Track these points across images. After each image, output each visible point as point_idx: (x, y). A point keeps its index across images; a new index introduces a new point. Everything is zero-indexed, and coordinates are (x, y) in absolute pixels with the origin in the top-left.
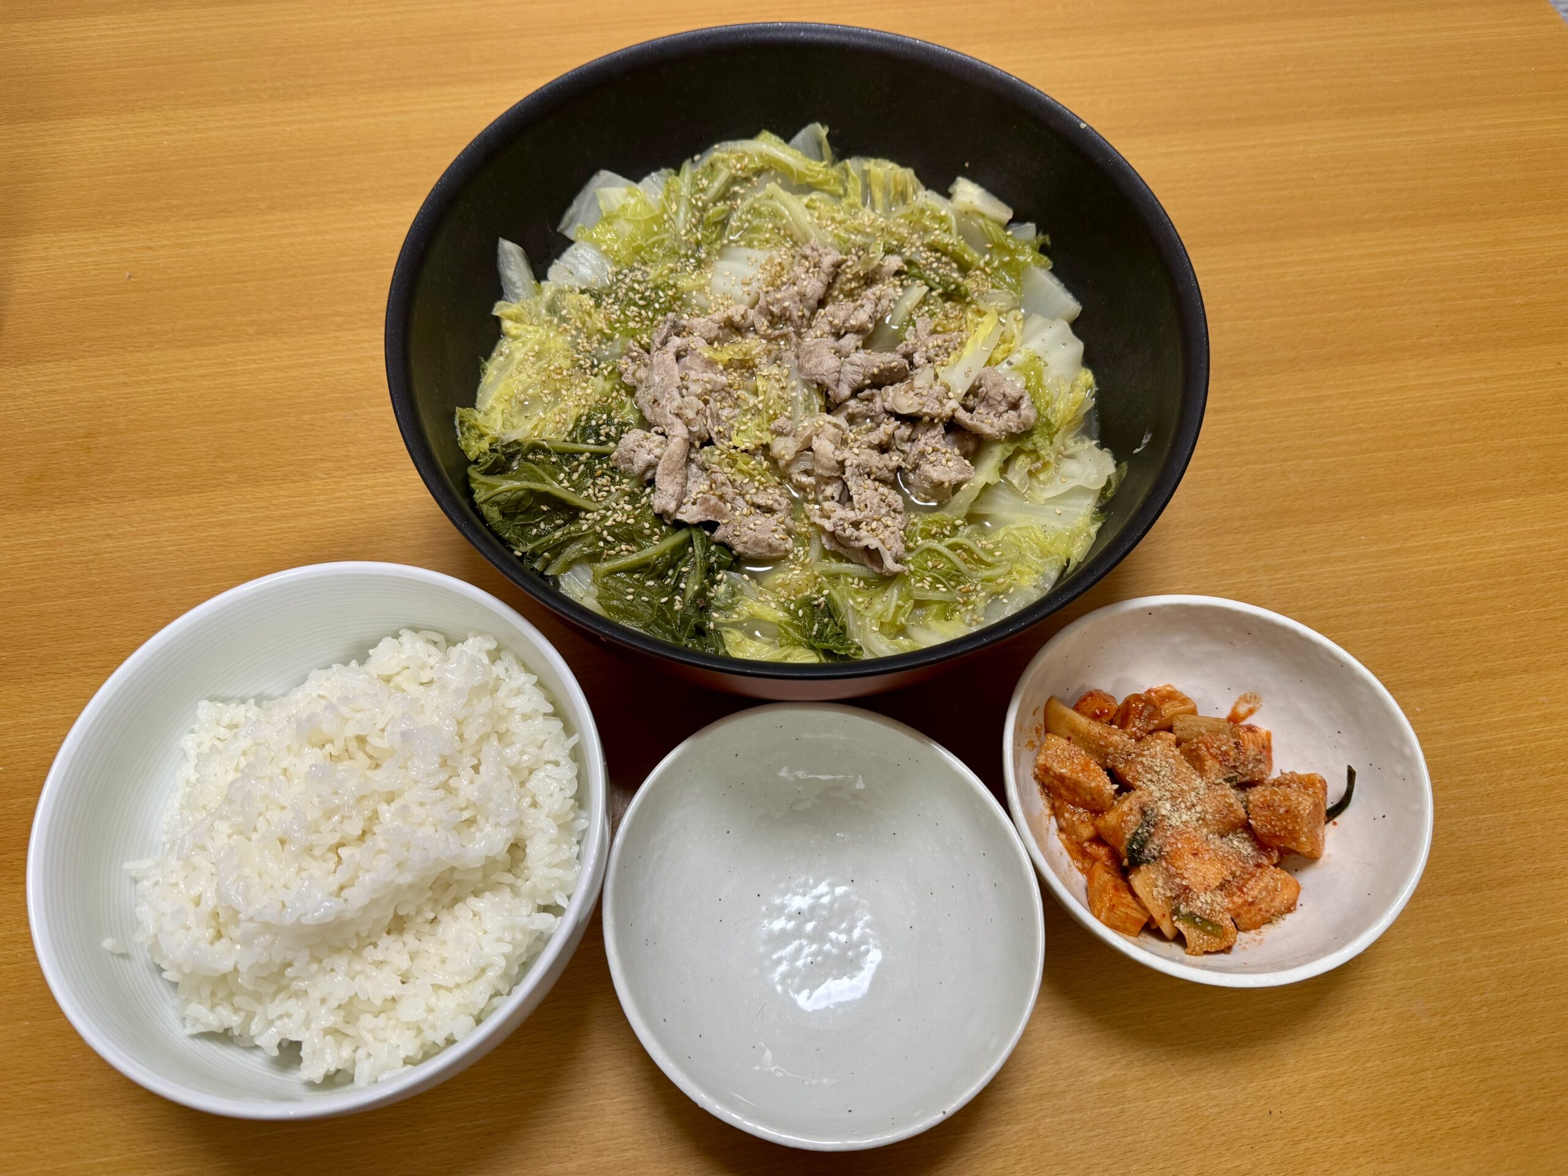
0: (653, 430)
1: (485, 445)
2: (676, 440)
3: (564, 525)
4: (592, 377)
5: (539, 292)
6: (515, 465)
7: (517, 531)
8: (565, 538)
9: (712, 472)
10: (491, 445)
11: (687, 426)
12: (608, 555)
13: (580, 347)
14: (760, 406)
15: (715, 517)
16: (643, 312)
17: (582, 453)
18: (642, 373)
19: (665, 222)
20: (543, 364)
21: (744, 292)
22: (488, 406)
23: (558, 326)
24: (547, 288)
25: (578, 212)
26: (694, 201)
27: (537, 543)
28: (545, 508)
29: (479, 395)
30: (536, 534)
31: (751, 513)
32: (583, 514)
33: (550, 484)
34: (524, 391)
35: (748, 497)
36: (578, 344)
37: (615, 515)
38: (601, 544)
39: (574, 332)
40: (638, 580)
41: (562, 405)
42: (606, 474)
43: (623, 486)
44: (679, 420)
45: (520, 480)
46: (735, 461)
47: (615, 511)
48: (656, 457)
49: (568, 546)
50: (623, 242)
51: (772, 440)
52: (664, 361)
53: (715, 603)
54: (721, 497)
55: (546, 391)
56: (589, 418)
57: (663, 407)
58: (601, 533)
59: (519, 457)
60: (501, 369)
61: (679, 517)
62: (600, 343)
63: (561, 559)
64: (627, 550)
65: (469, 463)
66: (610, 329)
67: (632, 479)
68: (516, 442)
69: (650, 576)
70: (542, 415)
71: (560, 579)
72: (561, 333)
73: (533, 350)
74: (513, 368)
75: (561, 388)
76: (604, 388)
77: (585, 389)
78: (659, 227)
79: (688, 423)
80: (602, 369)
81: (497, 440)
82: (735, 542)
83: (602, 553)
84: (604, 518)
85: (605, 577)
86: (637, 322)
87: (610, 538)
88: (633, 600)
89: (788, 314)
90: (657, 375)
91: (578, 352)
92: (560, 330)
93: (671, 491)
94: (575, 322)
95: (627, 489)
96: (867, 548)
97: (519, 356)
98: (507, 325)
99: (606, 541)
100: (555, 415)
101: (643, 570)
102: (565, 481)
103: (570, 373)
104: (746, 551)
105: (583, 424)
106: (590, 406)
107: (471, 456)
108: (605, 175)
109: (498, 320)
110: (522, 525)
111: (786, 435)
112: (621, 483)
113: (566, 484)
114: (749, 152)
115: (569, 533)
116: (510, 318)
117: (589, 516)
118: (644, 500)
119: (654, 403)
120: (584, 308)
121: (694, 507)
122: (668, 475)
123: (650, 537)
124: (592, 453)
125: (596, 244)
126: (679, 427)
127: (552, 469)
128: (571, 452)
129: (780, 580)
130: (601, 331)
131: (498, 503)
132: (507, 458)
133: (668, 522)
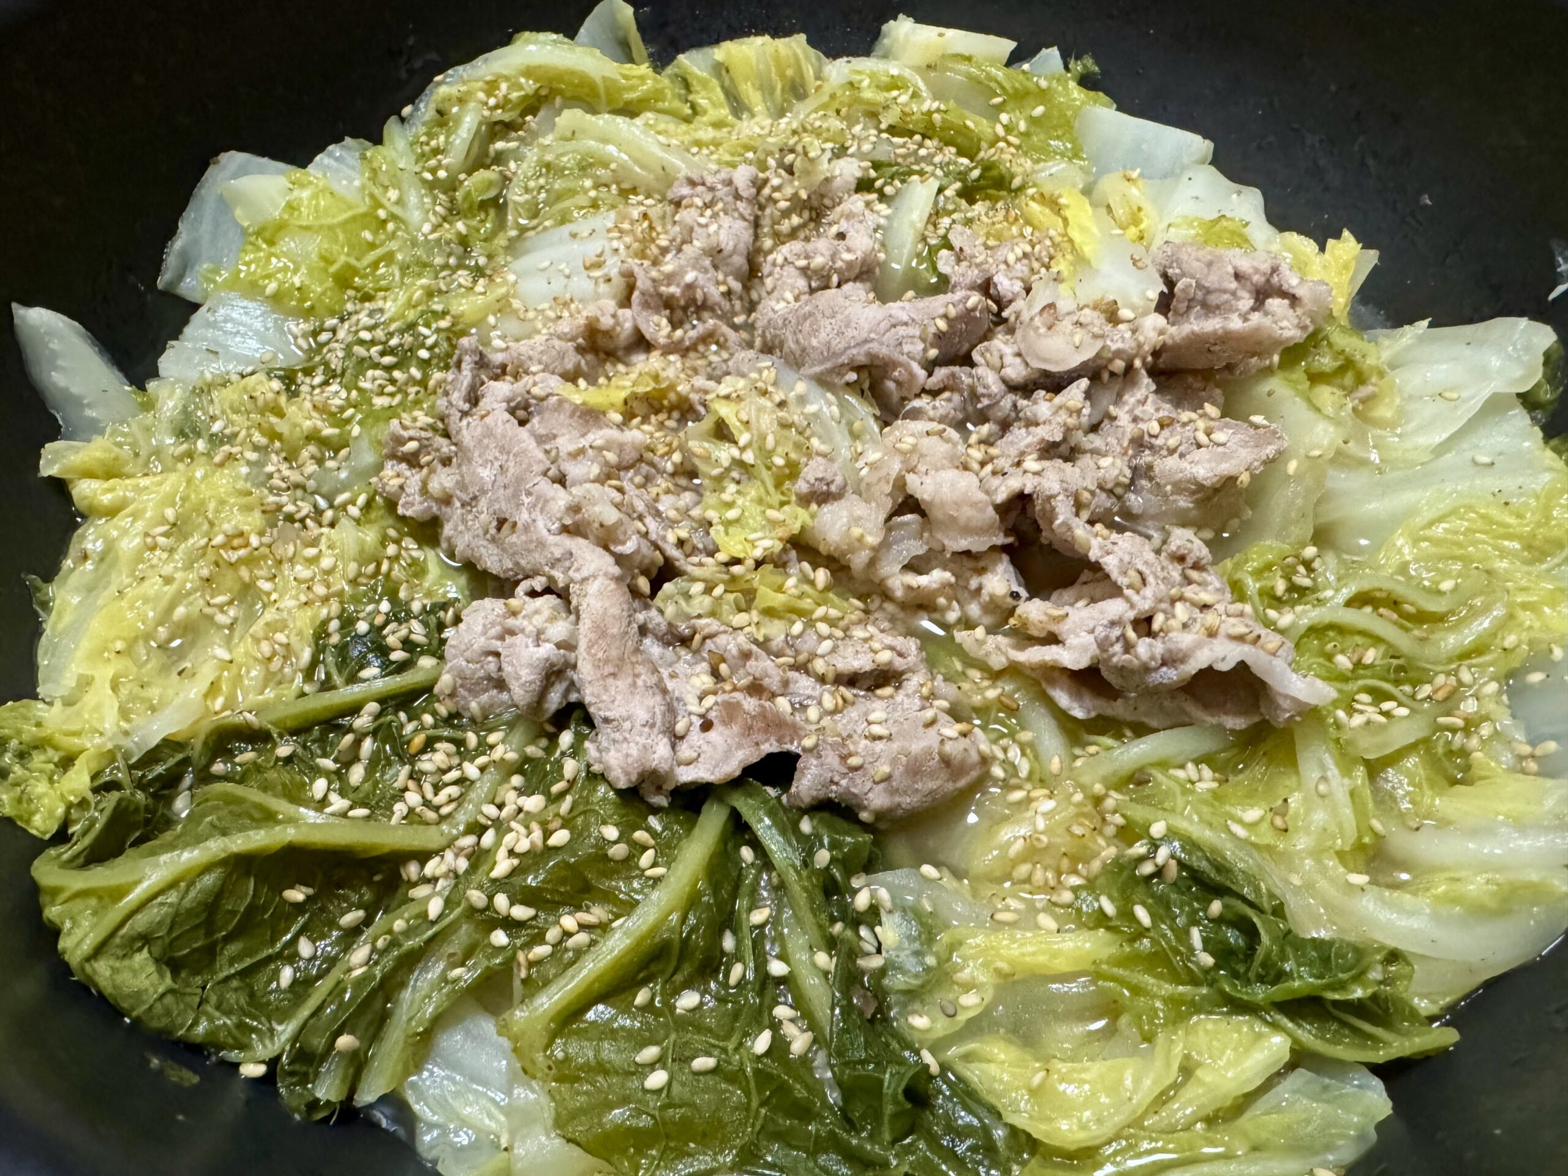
0: (520, 590)
1: (78, 780)
2: (593, 587)
3: (368, 922)
4: (325, 530)
5: (148, 406)
6: (182, 805)
7: (231, 997)
8: (388, 962)
9: (704, 639)
10: (94, 778)
11: (606, 548)
12: (531, 964)
13: (276, 482)
14: (749, 457)
15: (780, 741)
16: (397, 374)
17: (355, 710)
18: (443, 480)
19: (384, 222)
20: (196, 540)
21: (596, 280)
22: (69, 681)
23: (208, 455)
24: (163, 393)
25: (196, 242)
26: (428, 176)
27: (305, 1012)
28: (297, 895)
29: (43, 661)
30: (295, 982)
31: (844, 700)
32: (412, 870)
33: (291, 820)
34: (165, 618)
35: (819, 666)
36: (270, 476)
37: (509, 839)
38: (499, 938)
39: (252, 456)
40: (649, 1007)
41: (270, 615)
42: (439, 739)
43: (498, 753)
44: (581, 541)
45: (199, 840)
46: (750, 595)
47: (500, 826)
48: (559, 646)
49: (403, 985)
50: (311, 270)
51: (813, 516)
52: (489, 433)
53: (896, 981)
54: (756, 688)
55: (220, 599)
56: (347, 622)
57: (526, 529)
58: (490, 906)
59: (188, 780)
60: (91, 589)
61: (686, 775)
62: (320, 461)
63: (395, 1037)
64: (583, 927)
65: (38, 846)
66: (332, 426)
67: (511, 725)
68: (169, 745)
69: (679, 978)
70: (222, 653)
71: (410, 1097)
72: (221, 465)
73: (163, 521)
74: (121, 578)
75: (254, 579)
76: (362, 543)
77: (314, 560)
78: (375, 233)
79: (606, 539)
80: (343, 507)
81: (110, 756)
82: (859, 786)
83: (510, 963)
84: (478, 857)
85: (550, 1044)
86: (392, 395)
87: (521, 912)
88: (669, 1084)
89: (699, 295)
90: (484, 465)
91: (273, 490)
92: (217, 459)
93: (642, 715)
94: (250, 436)
95: (512, 756)
96: (1208, 674)
97: (129, 545)
98: (84, 490)
99: (510, 925)
100: (257, 641)
101: (653, 968)
102: (334, 797)
103: (266, 540)
104: (897, 799)
105: (335, 639)
106: (340, 594)
107: (42, 824)
108: (233, 159)
109: (60, 487)
110: (244, 974)
111: (838, 496)
112: (484, 747)
113: (338, 803)
114: (505, 72)
115: (394, 944)
116: (90, 474)
117: (432, 867)
118: (570, 767)
119: (499, 529)
120: (260, 402)
121: (713, 735)
122: (614, 675)
123: (629, 863)
124: (382, 700)
125: (252, 289)
126: (588, 556)
127: (286, 777)
128: (327, 715)
129: (1019, 845)
130: (313, 437)
131: (145, 939)
132: (154, 796)
133: (662, 801)
